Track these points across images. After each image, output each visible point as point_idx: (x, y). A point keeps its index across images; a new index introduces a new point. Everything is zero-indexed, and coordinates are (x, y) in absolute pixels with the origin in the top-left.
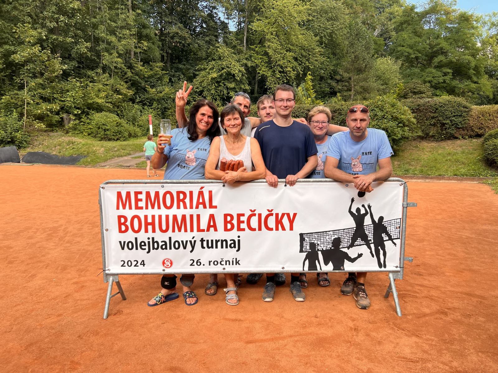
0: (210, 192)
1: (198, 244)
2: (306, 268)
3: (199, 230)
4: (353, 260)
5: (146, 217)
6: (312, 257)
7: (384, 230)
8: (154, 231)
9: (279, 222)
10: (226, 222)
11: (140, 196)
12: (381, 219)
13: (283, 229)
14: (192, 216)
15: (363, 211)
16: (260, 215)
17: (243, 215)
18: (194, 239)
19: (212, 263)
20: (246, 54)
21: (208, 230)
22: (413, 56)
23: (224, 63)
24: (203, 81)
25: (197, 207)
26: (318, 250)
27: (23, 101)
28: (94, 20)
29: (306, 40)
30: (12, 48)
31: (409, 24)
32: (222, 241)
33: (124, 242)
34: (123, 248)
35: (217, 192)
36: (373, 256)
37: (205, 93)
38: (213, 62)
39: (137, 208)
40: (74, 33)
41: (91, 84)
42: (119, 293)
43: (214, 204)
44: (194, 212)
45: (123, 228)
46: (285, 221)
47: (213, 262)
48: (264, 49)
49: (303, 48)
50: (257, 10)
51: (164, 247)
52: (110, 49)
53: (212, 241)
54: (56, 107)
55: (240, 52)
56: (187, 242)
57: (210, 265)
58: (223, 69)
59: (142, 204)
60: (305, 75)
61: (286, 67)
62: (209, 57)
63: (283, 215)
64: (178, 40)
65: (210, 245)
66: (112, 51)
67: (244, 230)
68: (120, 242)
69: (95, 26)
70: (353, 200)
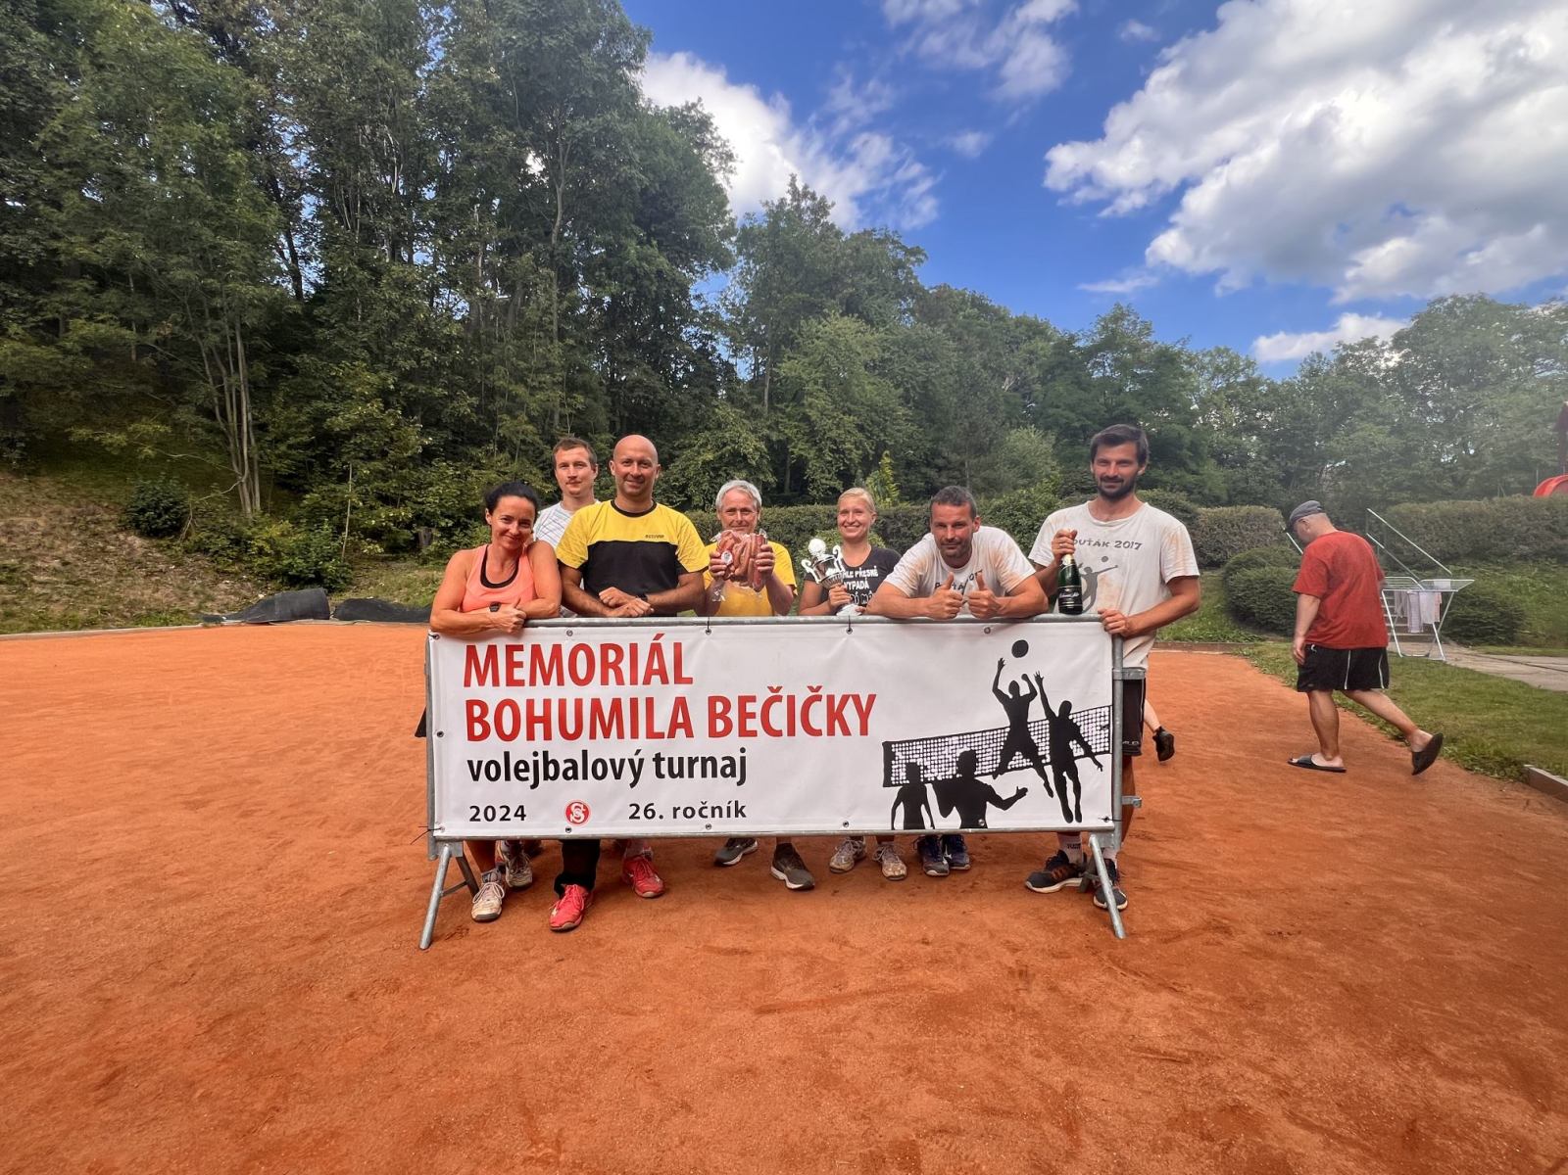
0: (678, 647)
1: (649, 767)
2: (899, 825)
3: (652, 734)
4: (1005, 805)
5: (530, 704)
6: (912, 797)
7: (1074, 732)
8: (548, 736)
9: (835, 716)
10: (713, 716)
11: (517, 656)
12: (1066, 707)
13: (846, 732)
14: (634, 702)
15: (1024, 690)
16: (791, 700)
17: (753, 699)
18: (640, 756)
19: (680, 813)
20: (767, 419)
21: (672, 735)
22: (1077, 424)
23: (727, 435)
24: (687, 468)
25: (647, 681)
26: (926, 781)
27: (344, 503)
28: (485, 357)
29: (879, 395)
30: (330, 406)
31: (1066, 369)
32: (704, 761)
33: (480, 763)
34: (476, 778)
35: (693, 647)
36: (1051, 794)
37: (691, 489)
38: (707, 434)
39: (511, 682)
40: (448, 379)
41: (474, 473)
42: (465, 884)
43: (685, 675)
44: (641, 692)
45: (478, 729)
46: (850, 714)
47: (681, 810)
48: (802, 410)
49: (873, 408)
50: (790, 341)
51: (570, 773)
52: (515, 405)
53: (681, 760)
54: (405, 513)
55: (756, 415)
56: (622, 761)
57: (675, 817)
58: (725, 445)
59: (521, 674)
60: (879, 457)
61: (844, 443)
62: (700, 424)
63: (845, 699)
64: (641, 394)
65: (676, 771)
66: (517, 413)
67: (754, 734)
68: (470, 763)
69: (489, 369)
70: (1001, 664)
